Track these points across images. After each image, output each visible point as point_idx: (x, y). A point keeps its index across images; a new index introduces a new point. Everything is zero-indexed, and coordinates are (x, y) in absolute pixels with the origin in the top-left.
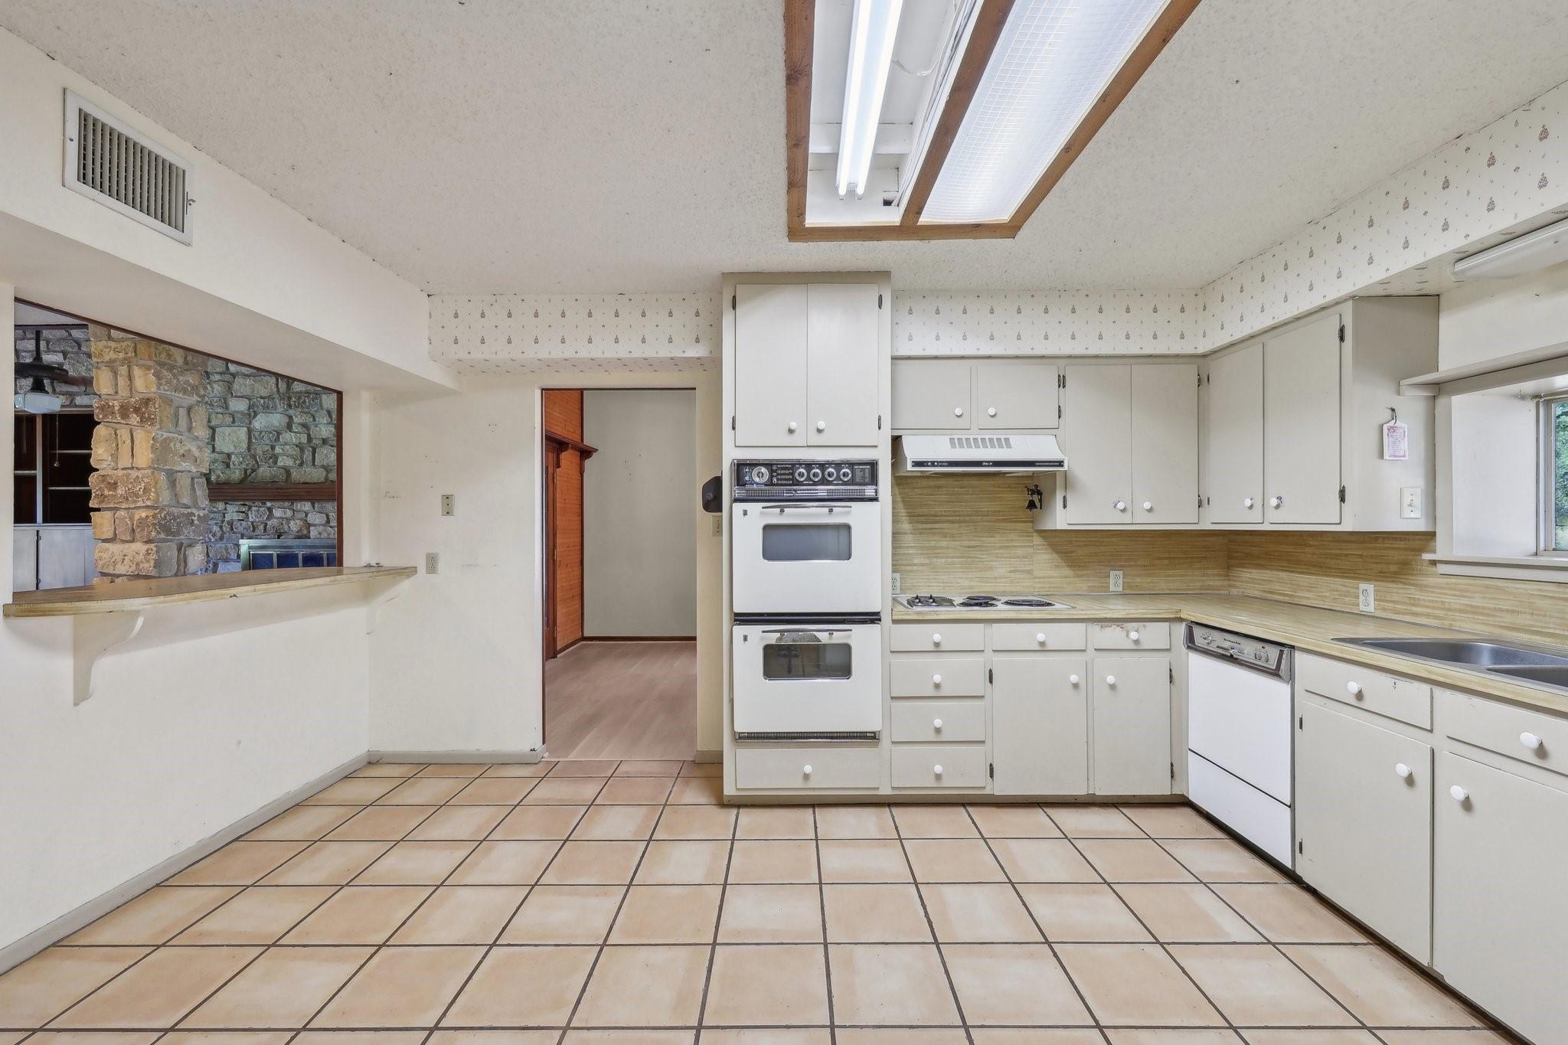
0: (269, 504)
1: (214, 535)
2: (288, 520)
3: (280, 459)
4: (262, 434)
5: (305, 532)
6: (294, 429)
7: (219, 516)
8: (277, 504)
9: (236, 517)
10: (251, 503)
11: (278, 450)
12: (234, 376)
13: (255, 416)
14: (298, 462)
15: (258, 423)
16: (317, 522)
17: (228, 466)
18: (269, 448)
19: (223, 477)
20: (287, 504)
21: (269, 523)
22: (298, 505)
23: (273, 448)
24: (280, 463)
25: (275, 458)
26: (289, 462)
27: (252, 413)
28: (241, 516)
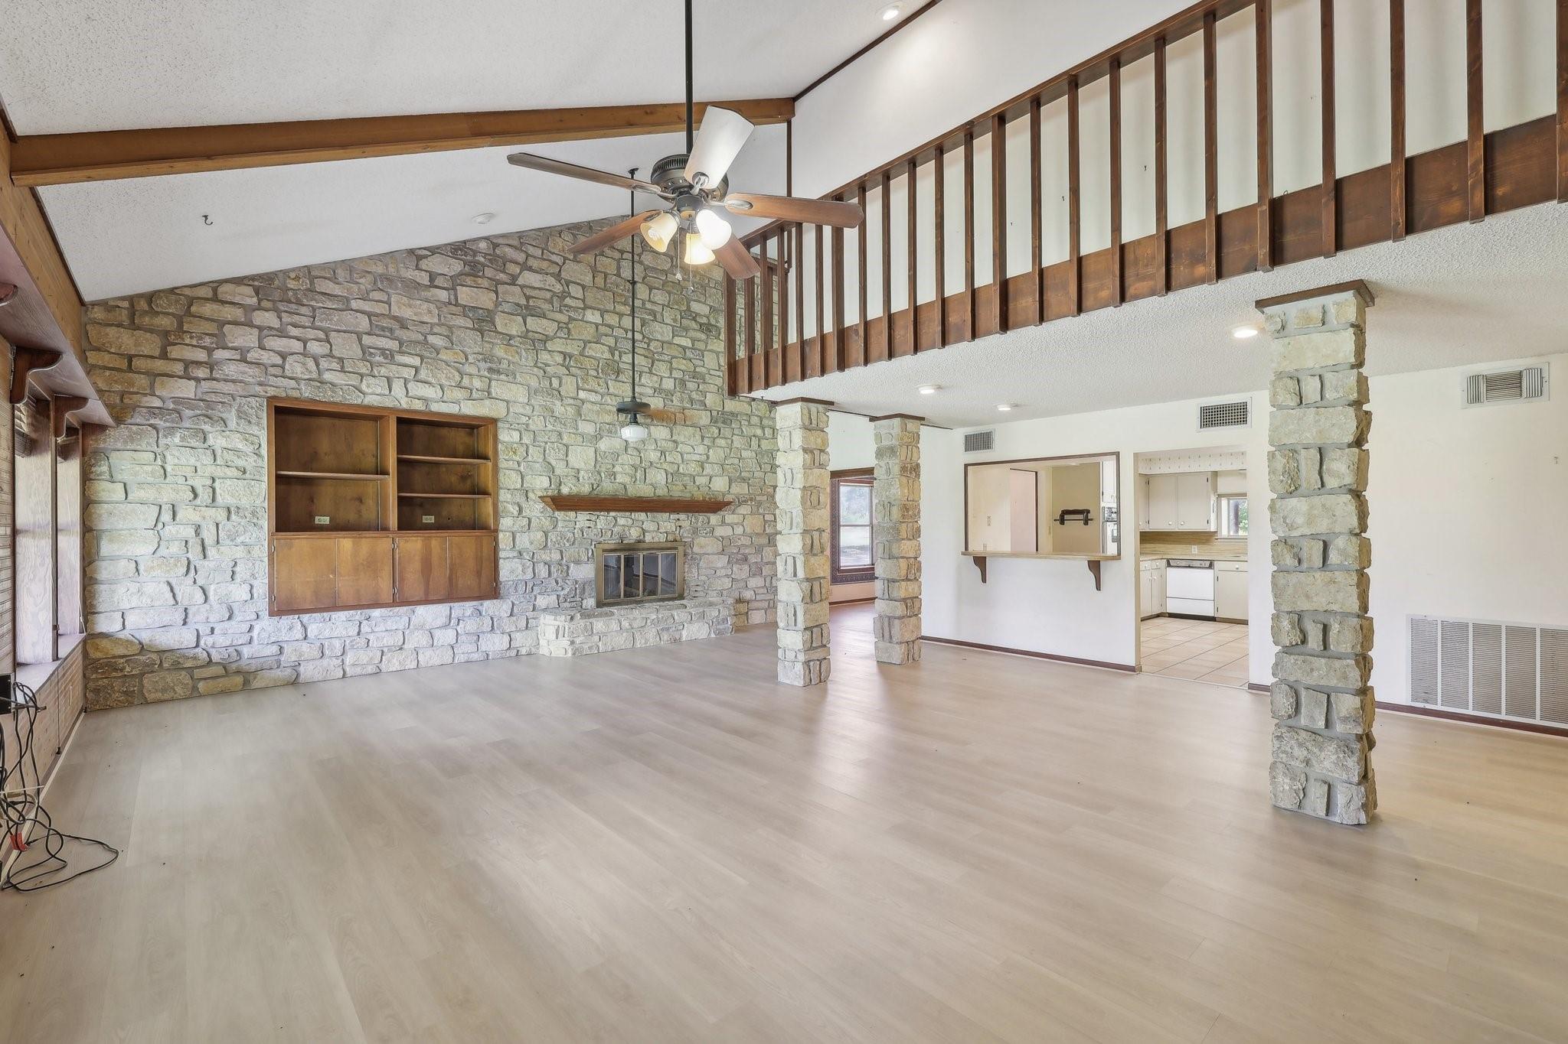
0: (612, 514)
1: (568, 541)
2: (630, 527)
3: (618, 476)
4: (607, 454)
5: (642, 537)
6: (630, 451)
7: (571, 525)
8: (619, 514)
9: (588, 524)
10: (598, 513)
11: (618, 469)
12: (583, 401)
13: (601, 438)
14: (633, 480)
15: (603, 445)
16: (652, 528)
17: (579, 480)
18: (611, 466)
19: (575, 490)
20: (628, 514)
21: (615, 530)
22: (635, 515)
23: (614, 466)
24: (620, 479)
25: (614, 474)
26: (627, 480)
27: (597, 437)
28: (592, 524)
